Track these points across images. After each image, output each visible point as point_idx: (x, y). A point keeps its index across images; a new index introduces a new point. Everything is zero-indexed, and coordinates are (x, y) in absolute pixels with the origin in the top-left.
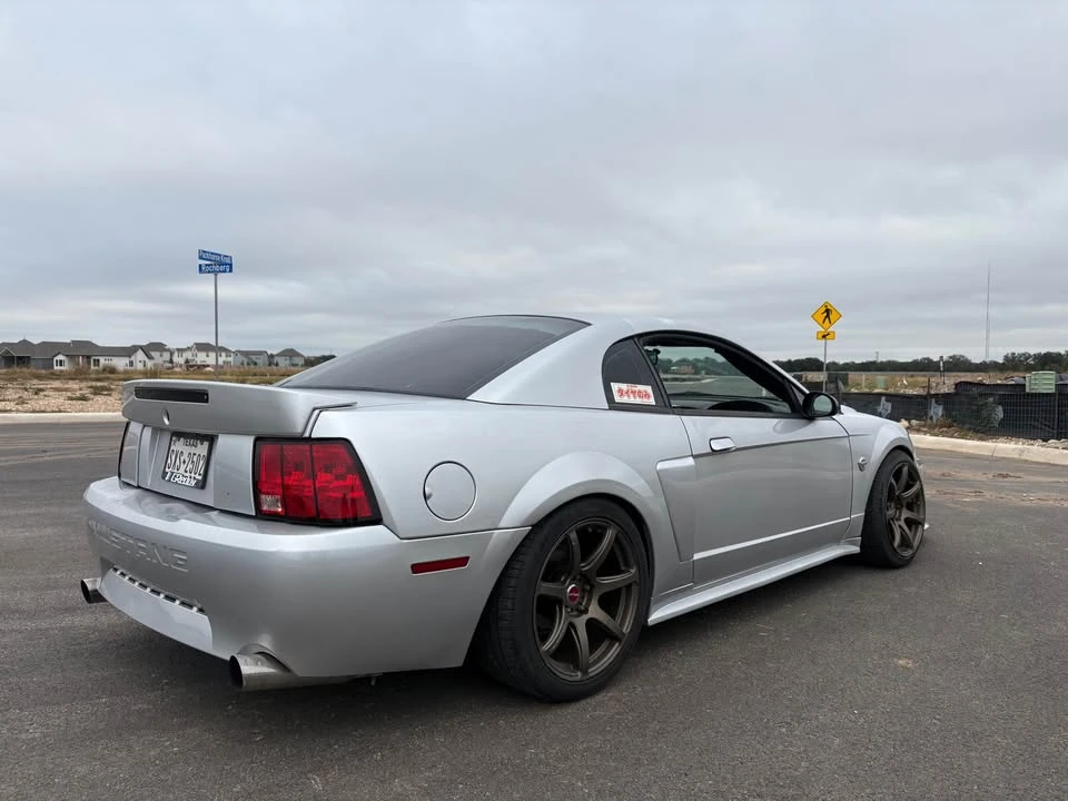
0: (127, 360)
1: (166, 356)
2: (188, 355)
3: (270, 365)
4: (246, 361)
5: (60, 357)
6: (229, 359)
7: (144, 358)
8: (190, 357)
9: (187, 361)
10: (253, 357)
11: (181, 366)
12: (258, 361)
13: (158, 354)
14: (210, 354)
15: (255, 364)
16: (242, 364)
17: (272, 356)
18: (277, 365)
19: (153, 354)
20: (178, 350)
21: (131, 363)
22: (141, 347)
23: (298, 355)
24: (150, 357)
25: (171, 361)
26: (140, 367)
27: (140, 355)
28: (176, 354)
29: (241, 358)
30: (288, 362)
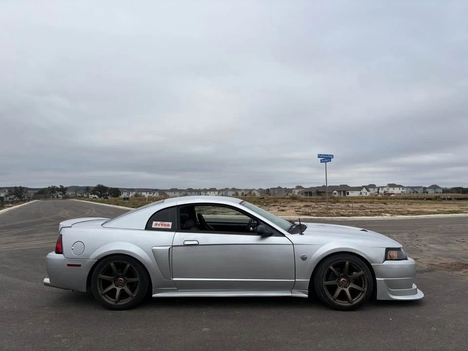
0: (359, 192)
1: (376, 190)
2: (385, 189)
3: (424, 193)
4: (412, 191)
5: (335, 192)
6: (405, 190)
7: (366, 191)
8: (386, 190)
9: (385, 192)
10: (416, 189)
11: (382, 194)
12: (418, 191)
13: (373, 189)
14: (395, 188)
15: (417, 192)
16: (410, 192)
17: (425, 188)
18: (427, 193)
19: (369, 189)
20: (381, 187)
21: (361, 193)
22: (365, 187)
23: (439, 188)
24: (368, 191)
25: (378, 192)
26: (364, 195)
27: (364, 190)
28: (380, 189)
29: (410, 190)
30: (433, 192)
